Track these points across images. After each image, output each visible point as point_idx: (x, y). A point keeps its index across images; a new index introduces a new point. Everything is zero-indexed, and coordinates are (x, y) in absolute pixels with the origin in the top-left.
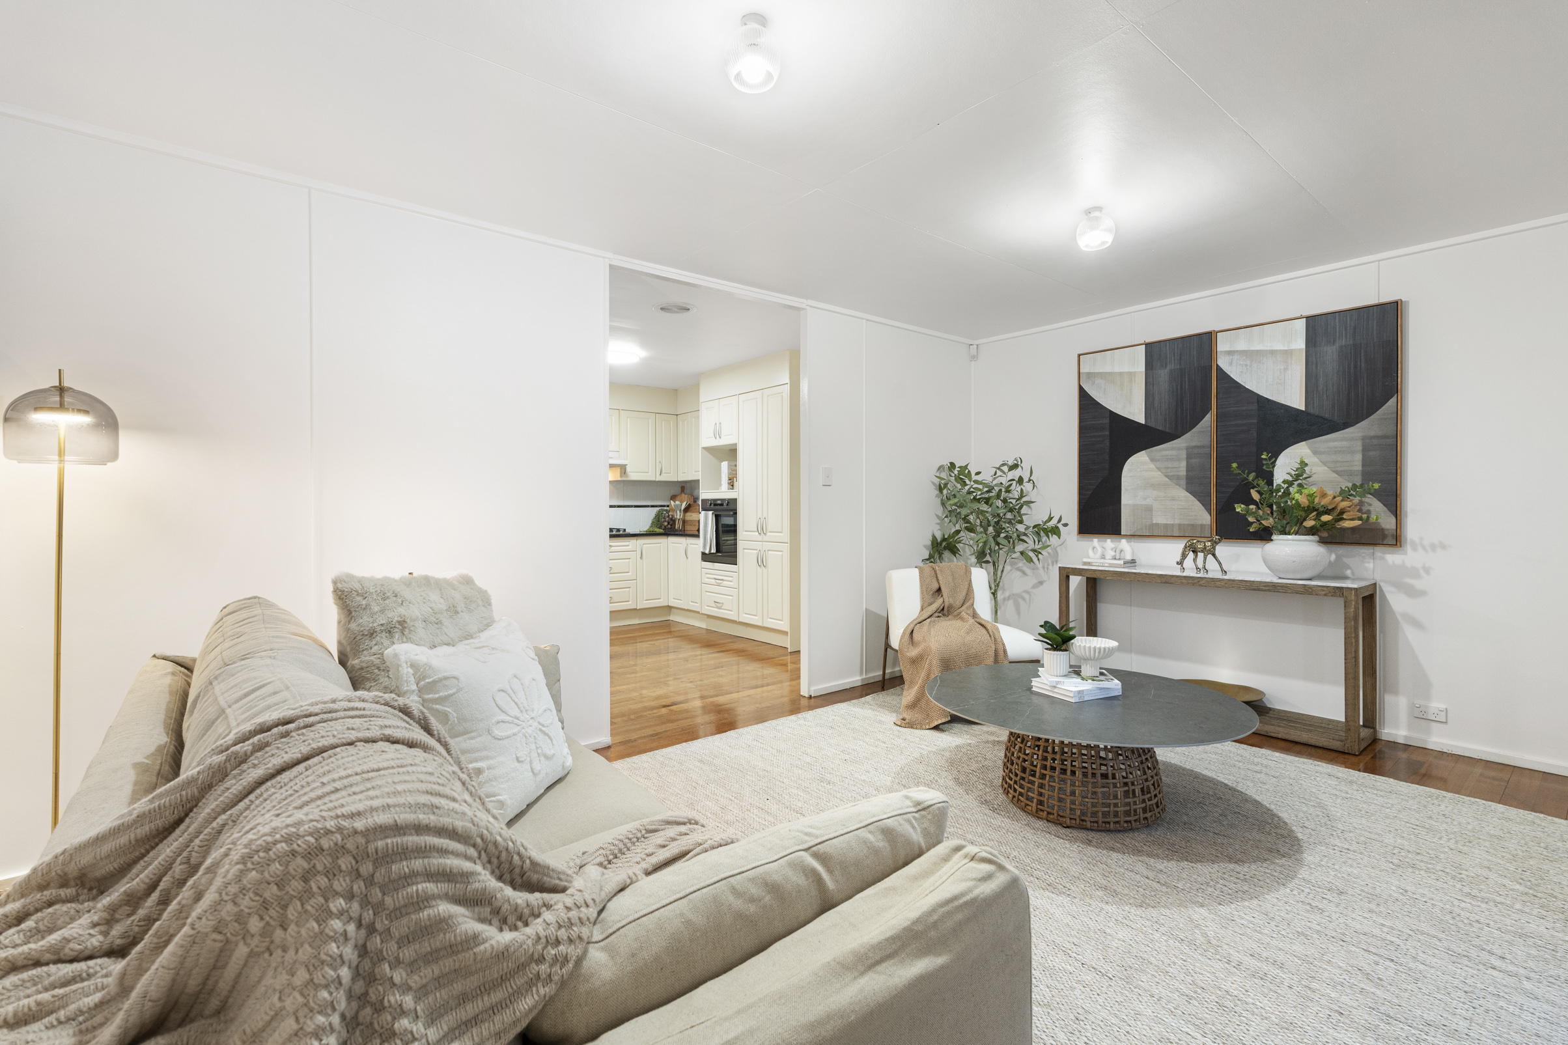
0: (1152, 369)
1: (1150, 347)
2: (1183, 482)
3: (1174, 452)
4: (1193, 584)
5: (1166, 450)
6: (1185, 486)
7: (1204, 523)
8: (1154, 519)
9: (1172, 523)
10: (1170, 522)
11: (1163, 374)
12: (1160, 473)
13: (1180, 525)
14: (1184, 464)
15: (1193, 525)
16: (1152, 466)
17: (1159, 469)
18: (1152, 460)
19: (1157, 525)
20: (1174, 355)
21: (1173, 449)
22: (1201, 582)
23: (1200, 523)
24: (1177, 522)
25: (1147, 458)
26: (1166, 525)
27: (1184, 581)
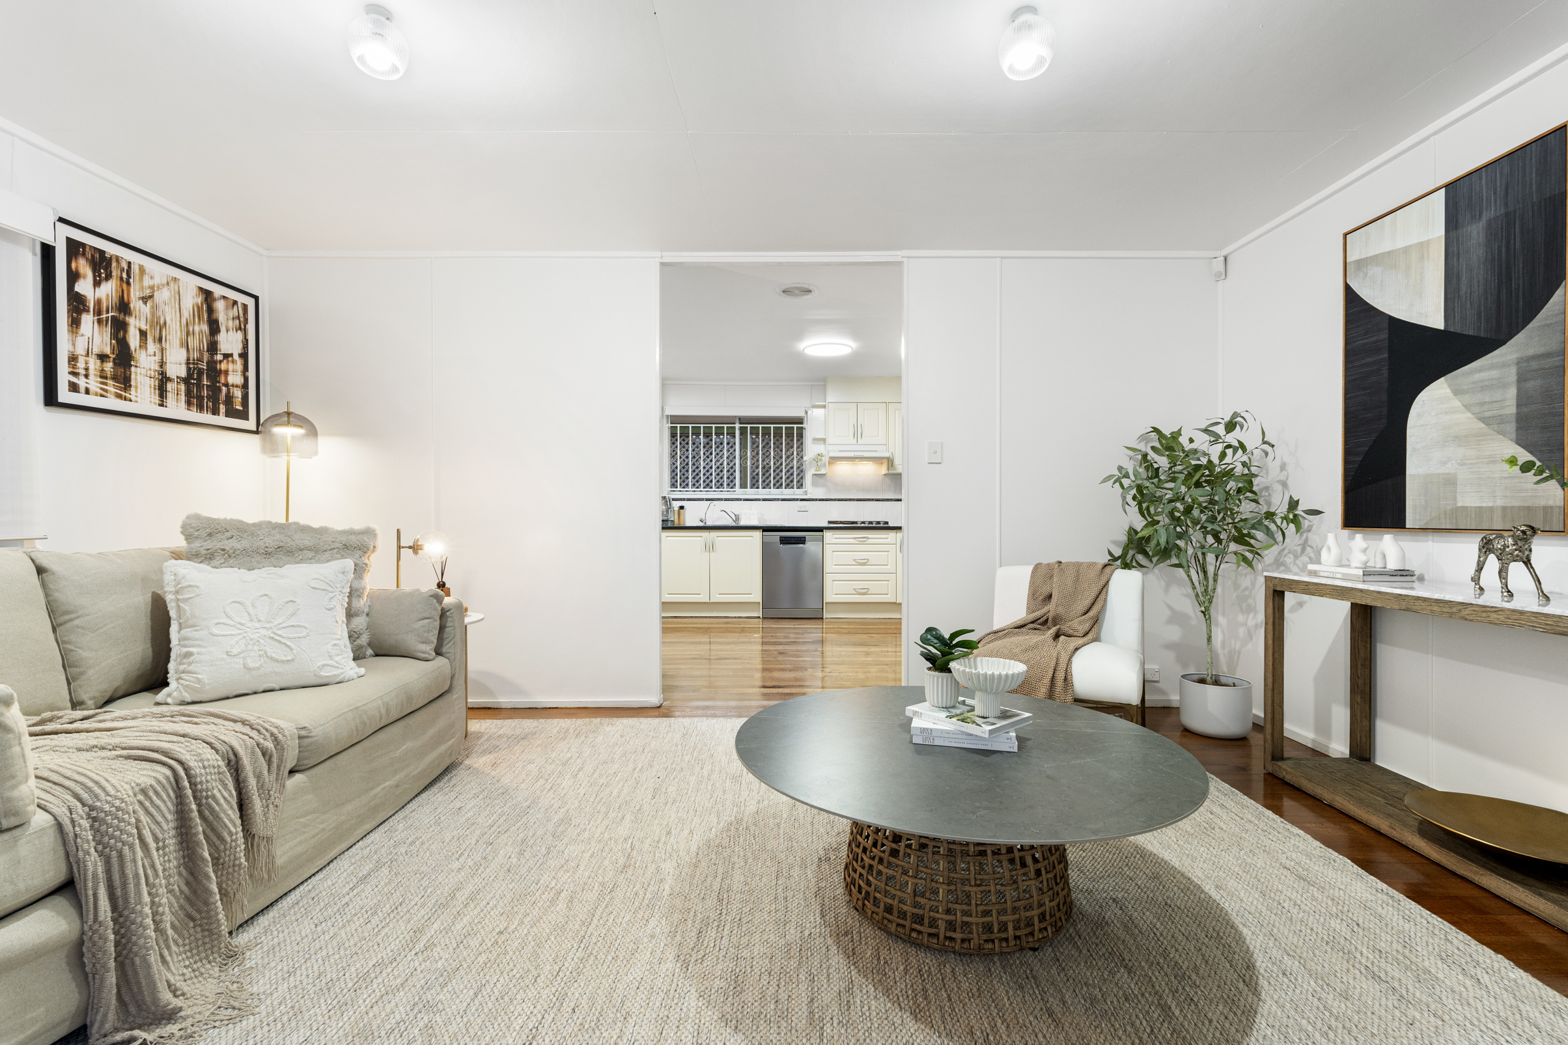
0: (1456, 228)
1: (1452, 188)
2: (1511, 427)
3: (1494, 373)
4: (1451, 615)
5: (1480, 370)
6: (1514, 436)
7: (1551, 503)
8: (1459, 498)
9: (1490, 504)
10: (1487, 503)
11: (1475, 232)
12: (1469, 415)
13: (1504, 508)
14: (1512, 392)
15: (1528, 508)
16: (1456, 403)
17: (1467, 407)
18: (1457, 392)
19: (1465, 508)
20: (1495, 190)
21: (1492, 367)
22: (1464, 613)
23: (1543, 503)
24: (1500, 503)
25: (1448, 390)
26: (1480, 510)
27: (1436, 608)
